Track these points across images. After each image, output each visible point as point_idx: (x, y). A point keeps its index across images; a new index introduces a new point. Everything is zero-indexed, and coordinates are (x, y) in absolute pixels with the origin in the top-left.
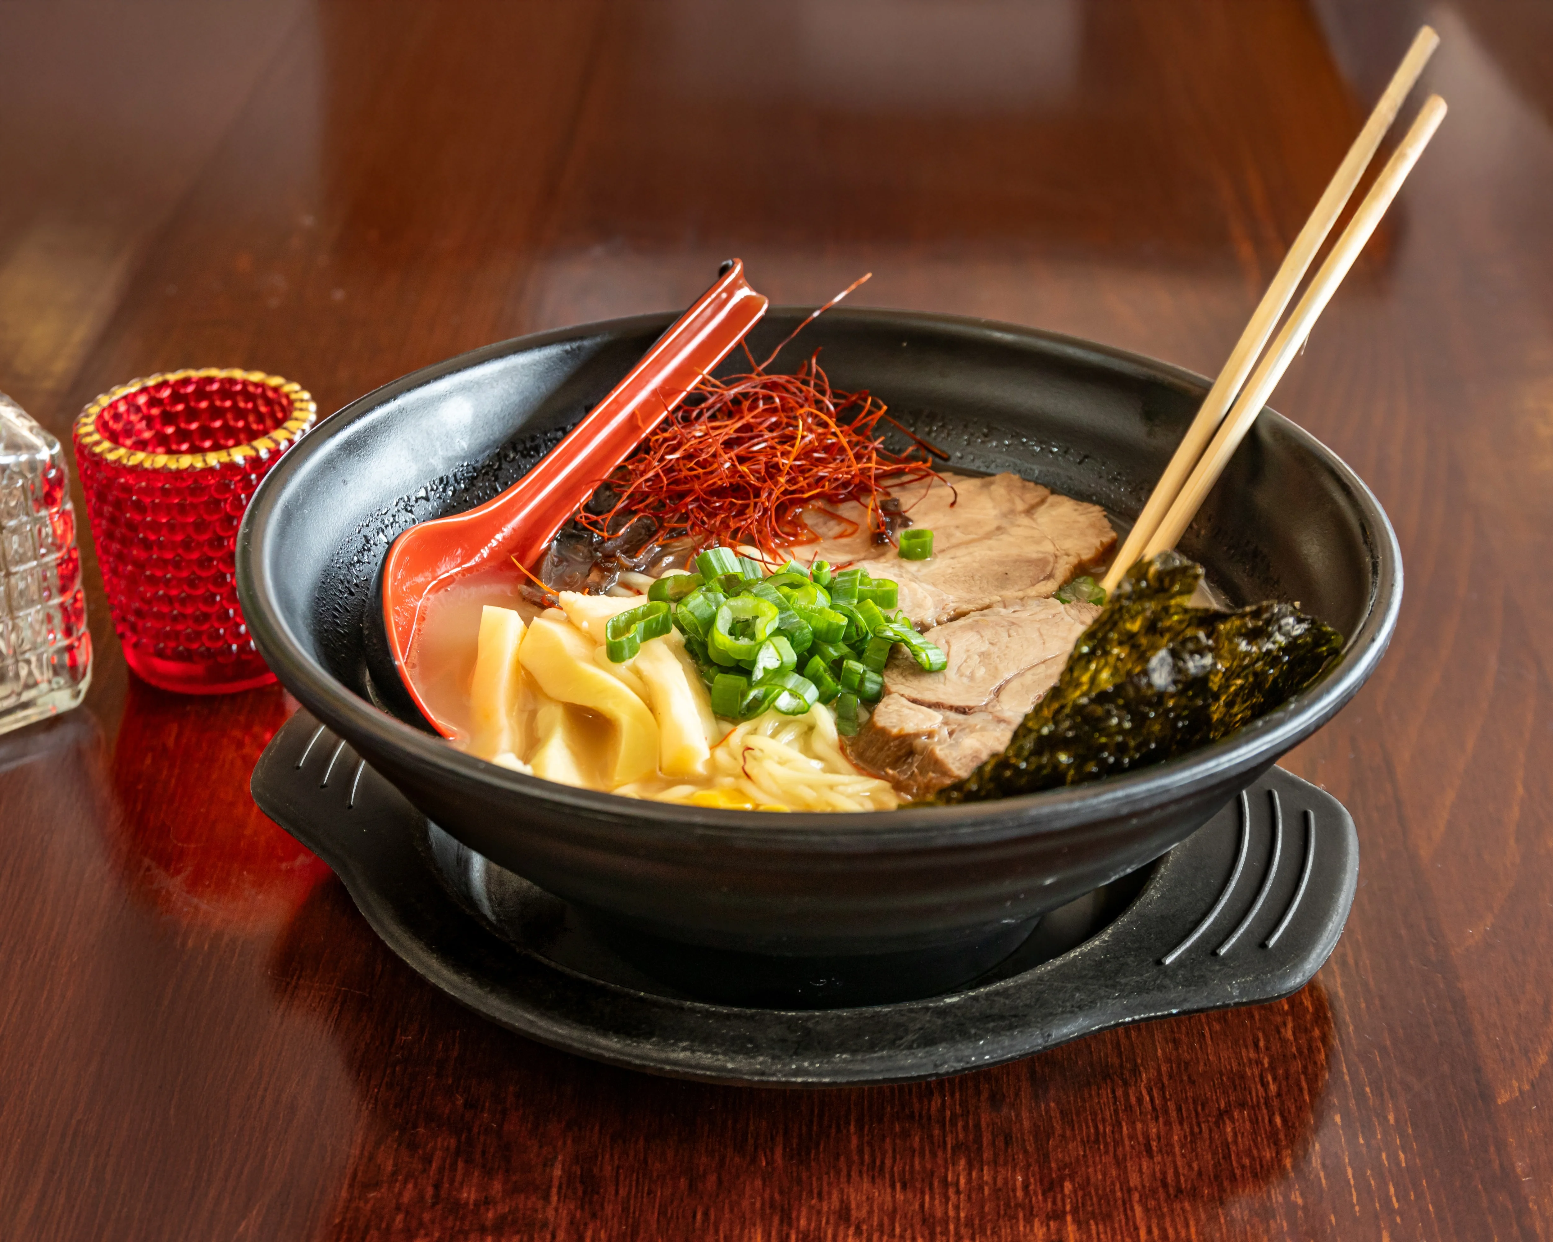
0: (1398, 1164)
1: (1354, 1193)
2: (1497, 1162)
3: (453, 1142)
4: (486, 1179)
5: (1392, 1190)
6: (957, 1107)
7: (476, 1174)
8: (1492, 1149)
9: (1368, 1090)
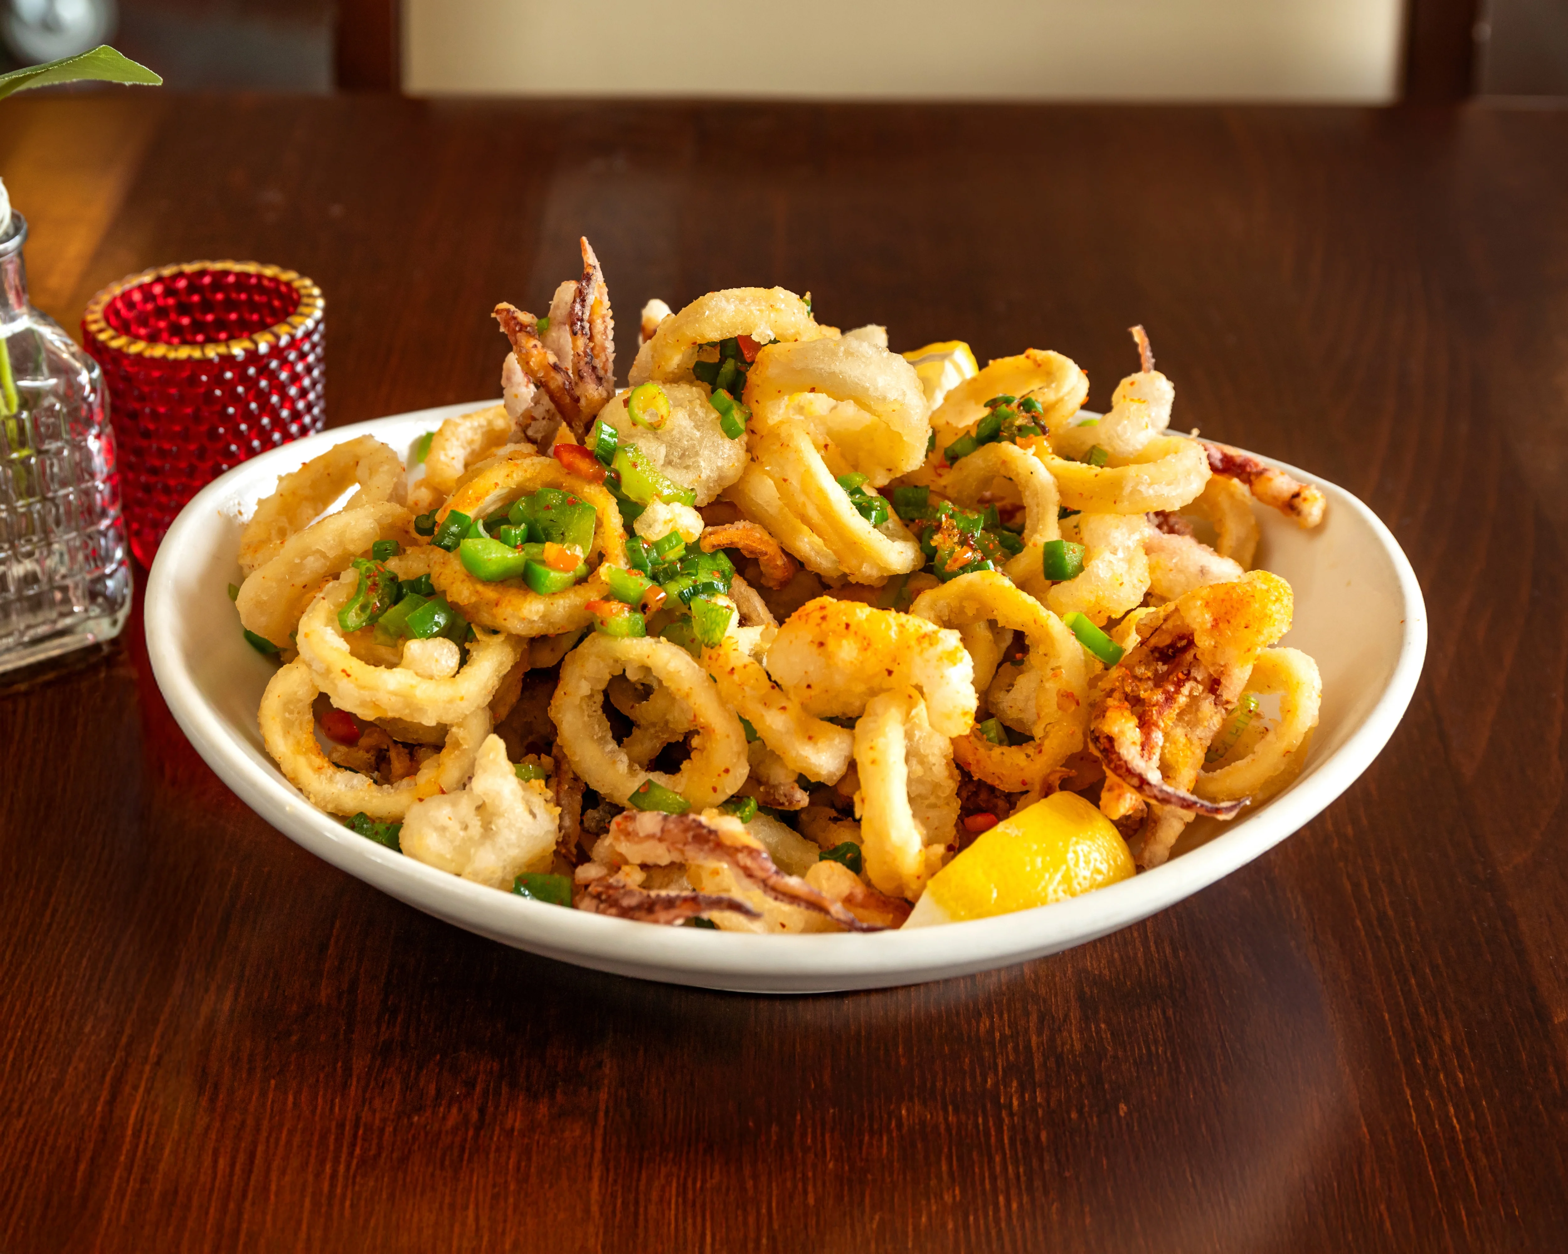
0: (1457, 1085)
1: (1414, 1114)
2: (1557, 1082)
3: (496, 1066)
4: (531, 1103)
5: (1452, 1110)
6: (1007, 1028)
7: (521, 1098)
8: (1551, 1069)
9: (1422, 1010)
